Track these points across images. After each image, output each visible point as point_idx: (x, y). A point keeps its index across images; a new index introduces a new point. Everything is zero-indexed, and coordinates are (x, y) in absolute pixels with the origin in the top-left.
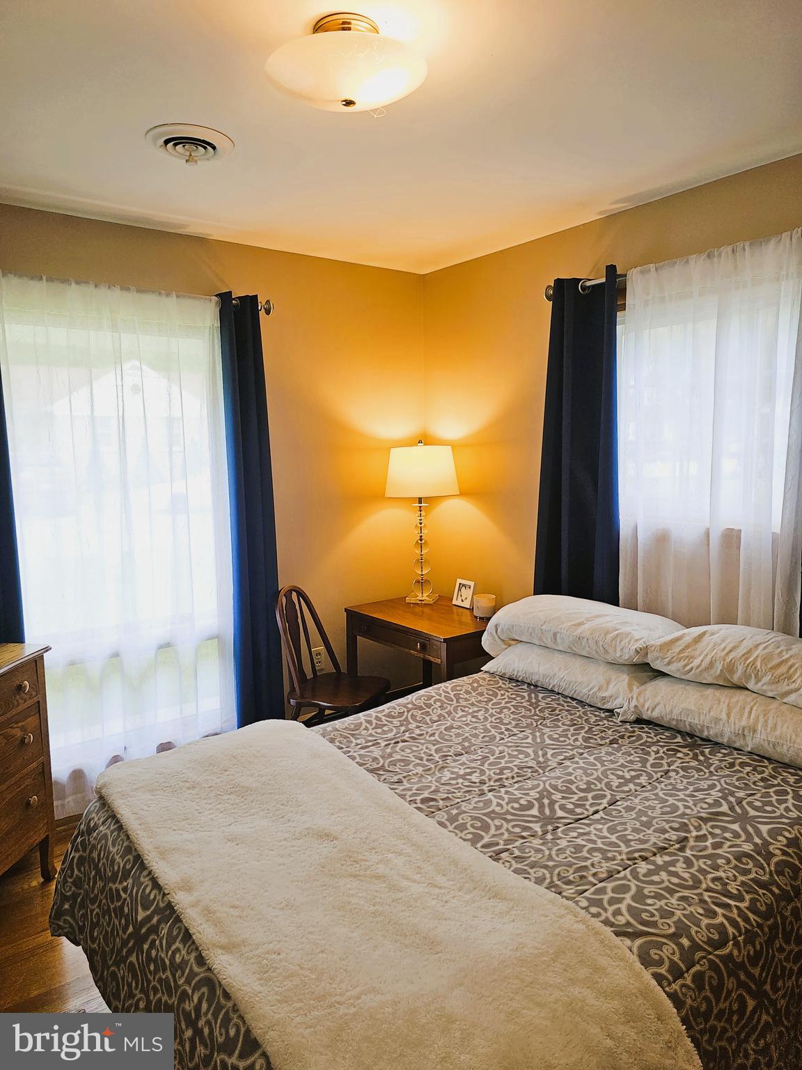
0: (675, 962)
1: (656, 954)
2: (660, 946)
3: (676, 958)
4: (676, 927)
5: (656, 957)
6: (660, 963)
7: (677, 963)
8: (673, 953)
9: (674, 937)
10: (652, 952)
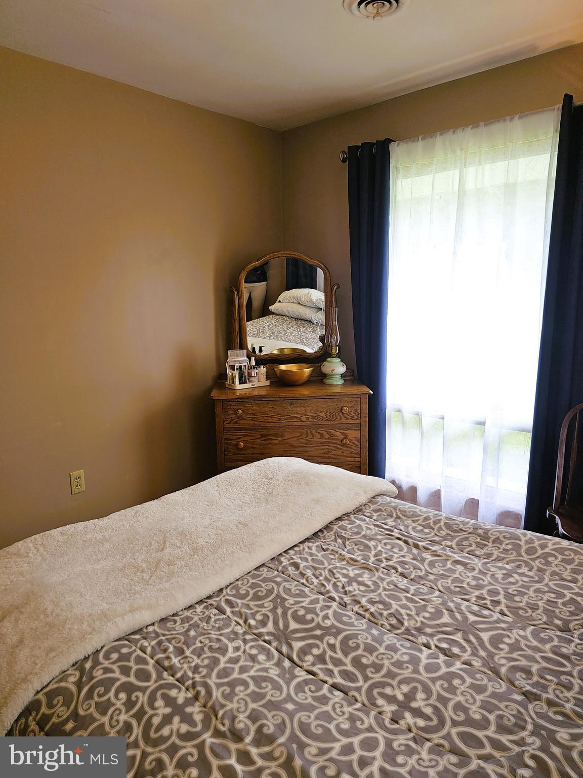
0: (51, 719)
1: (58, 701)
2: (67, 704)
3: (54, 720)
4: (85, 716)
5: (55, 702)
6: (50, 705)
7: (49, 721)
8: (59, 716)
9: (75, 715)
10: (61, 698)
